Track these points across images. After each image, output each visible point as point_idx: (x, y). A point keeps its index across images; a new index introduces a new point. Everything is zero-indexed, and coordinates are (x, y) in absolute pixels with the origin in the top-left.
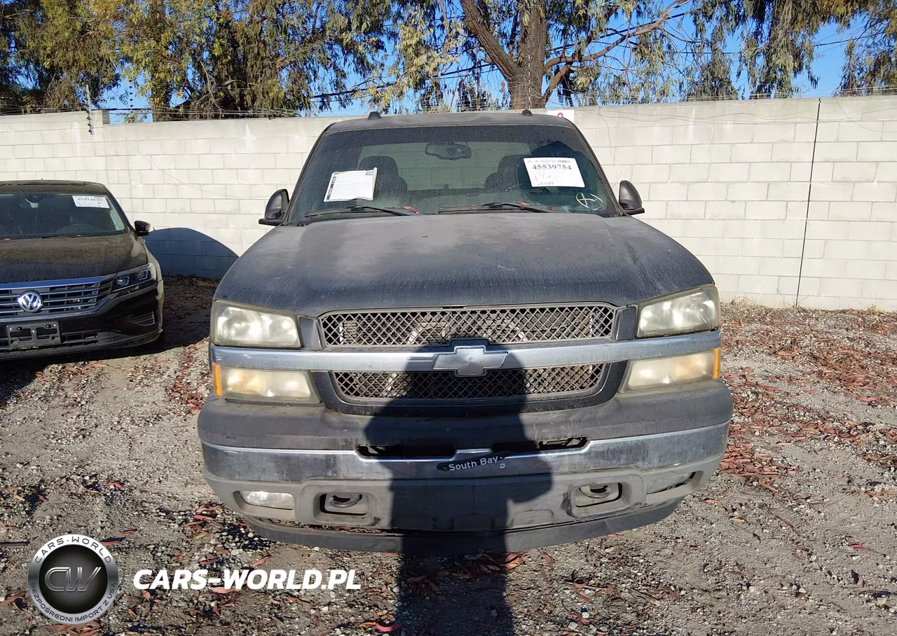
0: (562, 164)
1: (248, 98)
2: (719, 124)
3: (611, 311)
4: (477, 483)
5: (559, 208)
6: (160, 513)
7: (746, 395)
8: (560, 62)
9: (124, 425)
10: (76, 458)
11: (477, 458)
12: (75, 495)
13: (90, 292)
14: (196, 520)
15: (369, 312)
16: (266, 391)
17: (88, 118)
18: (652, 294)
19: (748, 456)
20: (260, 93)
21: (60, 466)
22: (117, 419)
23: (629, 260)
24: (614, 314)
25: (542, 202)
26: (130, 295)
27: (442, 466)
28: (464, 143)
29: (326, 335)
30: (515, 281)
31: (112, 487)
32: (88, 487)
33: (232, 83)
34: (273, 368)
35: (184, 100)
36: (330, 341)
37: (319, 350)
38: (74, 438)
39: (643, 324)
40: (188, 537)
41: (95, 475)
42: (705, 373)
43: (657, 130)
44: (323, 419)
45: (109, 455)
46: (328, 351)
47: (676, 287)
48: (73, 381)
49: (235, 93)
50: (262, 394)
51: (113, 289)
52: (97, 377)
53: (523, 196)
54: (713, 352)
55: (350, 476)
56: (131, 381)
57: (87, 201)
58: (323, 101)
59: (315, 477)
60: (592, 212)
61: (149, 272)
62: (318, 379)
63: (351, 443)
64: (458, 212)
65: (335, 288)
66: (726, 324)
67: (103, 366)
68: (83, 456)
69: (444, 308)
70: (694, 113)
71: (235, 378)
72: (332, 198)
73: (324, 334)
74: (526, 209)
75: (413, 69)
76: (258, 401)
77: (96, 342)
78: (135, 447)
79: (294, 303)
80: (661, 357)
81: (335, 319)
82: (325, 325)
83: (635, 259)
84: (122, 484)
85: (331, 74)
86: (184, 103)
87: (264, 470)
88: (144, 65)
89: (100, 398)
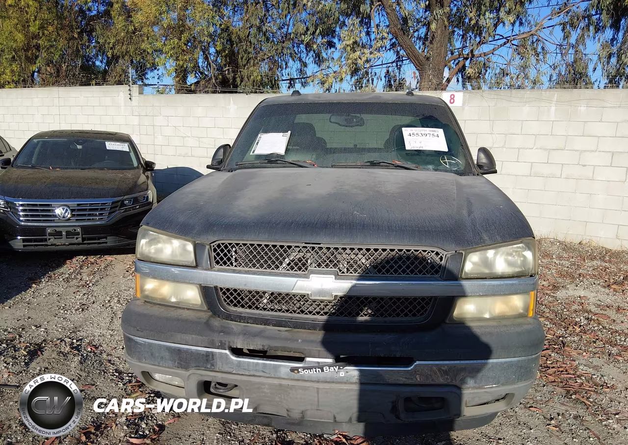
0: (432, 133)
1: (238, 80)
2: (576, 106)
3: (441, 254)
4: (321, 386)
5: (426, 167)
6: (115, 373)
7: (579, 320)
8: (459, 58)
9: (112, 304)
10: (72, 325)
11: (321, 367)
12: (62, 353)
13: (105, 209)
14: (137, 381)
15: (248, 243)
16: (171, 297)
17: (130, 90)
18: (477, 243)
19: (572, 372)
20: (246, 77)
21: (60, 330)
22: (108, 298)
23: (465, 212)
24: (444, 257)
25: (413, 162)
26: (132, 212)
27: (293, 370)
28: (359, 115)
29: (215, 258)
30: (364, 224)
31: (89, 349)
32: (72, 348)
33: (228, 70)
34: (175, 279)
35: (196, 80)
36: (218, 263)
37: (209, 269)
38: (76, 310)
39: (468, 267)
40: (127, 394)
41: (81, 340)
42: (522, 311)
43: (526, 109)
44: (207, 324)
45: (95, 325)
46: (215, 271)
47: (499, 238)
48: (90, 269)
49: (230, 76)
50: (168, 298)
51: (120, 208)
52: (106, 267)
53: (398, 156)
54: (529, 294)
55: (223, 370)
56: (127, 271)
57: (115, 146)
58: (290, 83)
59: (198, 367)
60: (451, 171)
61: (148, 197)
62: (207, 292)
63: (225, 344)
64: (346, 167)
65: (225, 222)
66: (573, 260)
67: (112, 259)
68: (77, 324)
69: (306, 243)
70: (555, 98)
71: (151, 285)
72: (256, 152)
73: (213, 257)
74: (398, 166)
75: (350, 61)
76: (164, 304)
77: (106, 243)
78: (115, 320)
79: (195, 232)
80: (482, 296)
81: (222, 246)
82: (215, 250)
83: (470, 213)
84: (97, 348)
85: (298, 65)
86: (195, 83)
87: (162, 357)
88: (169, 55)
89: (103, 282)
